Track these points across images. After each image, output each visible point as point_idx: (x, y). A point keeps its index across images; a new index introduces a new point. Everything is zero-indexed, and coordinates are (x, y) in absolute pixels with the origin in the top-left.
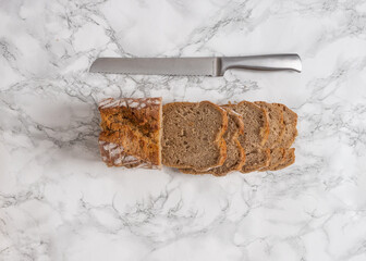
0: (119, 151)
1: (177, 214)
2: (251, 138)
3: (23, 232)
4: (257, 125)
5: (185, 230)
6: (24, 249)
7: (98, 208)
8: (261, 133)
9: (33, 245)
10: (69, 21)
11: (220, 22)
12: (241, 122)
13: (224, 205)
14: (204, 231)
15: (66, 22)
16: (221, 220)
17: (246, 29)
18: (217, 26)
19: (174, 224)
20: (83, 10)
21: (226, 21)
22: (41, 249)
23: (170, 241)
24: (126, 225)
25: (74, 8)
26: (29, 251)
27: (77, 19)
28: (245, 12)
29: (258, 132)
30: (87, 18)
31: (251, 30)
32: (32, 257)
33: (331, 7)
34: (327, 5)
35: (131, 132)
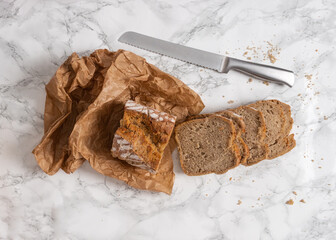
0: (128, 148)
2: (251, 137)
3: (28, 206)
4: (255, 125)
5: (167, 204)
6: (30, 221)
8: (260, 132)
9: (37, 218)
10: (68, 27)
11: (196, 27)
12: (243, 123)
13: (199, 183)
14: (183, 205)
15: (65, 28)
16: (197, 196)
17: (218, 33)
18: (193, 31)
19: (157, 199)
20: (80, 17)
21: (201, 27)
22: (44, 220)
23: (154, 213)
24: (116, 200)
25: (72, 16)
26: (33, 223)
27: (75, 25)
28: (217, 18)
29: (257, 131)
31: (222, 34)
32: (37, 227)
33: (290, 15)
34: (287, 13)
35: (144, 137)
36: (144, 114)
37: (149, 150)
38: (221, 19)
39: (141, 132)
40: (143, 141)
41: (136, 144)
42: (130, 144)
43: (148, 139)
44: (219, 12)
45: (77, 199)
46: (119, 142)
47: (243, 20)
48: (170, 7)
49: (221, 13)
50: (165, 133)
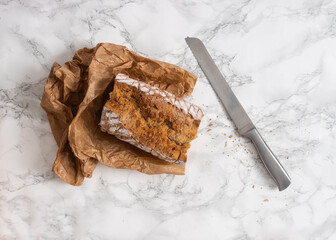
0: (117, 121)
1: (182, 190)
3: (50, 206)
5: (190, 204)
6: (50, 221)
7: (114, 185)
9: (59, 218)
10: (90, 24)
11: (219, 25)
13: (223, 182)
14: (206, 205)
15: (87, 25)
16: (221, 196)
17: (242, 30)
18: (217, 28)
19: (180, 199)
20: (102, 15)
21: (225, 24)
22: (66, 220)
23: (177, 213)
24: (139, 200)
25: (94, 13)
26: (55, 223)
27: (97, 23)
28: (241, 16)
30: (106, 22)
31: (247, 31)
32: (58, 228)
33: (316, 12)
34: (312, 11)
35: (133, 111)
36: (134, 87)
37: (138, 124)
38: (245, 16)
39: (131, 106)
40: (133, 115)
41: (126, 118)
42: (119, 118)
43: (138, 113)
44: (243, 10)
45: (99, 198)
46: (108, 115)
47: (268, 17)
48: (194, 4)
49: (245, 10)
50: (155, 107)
